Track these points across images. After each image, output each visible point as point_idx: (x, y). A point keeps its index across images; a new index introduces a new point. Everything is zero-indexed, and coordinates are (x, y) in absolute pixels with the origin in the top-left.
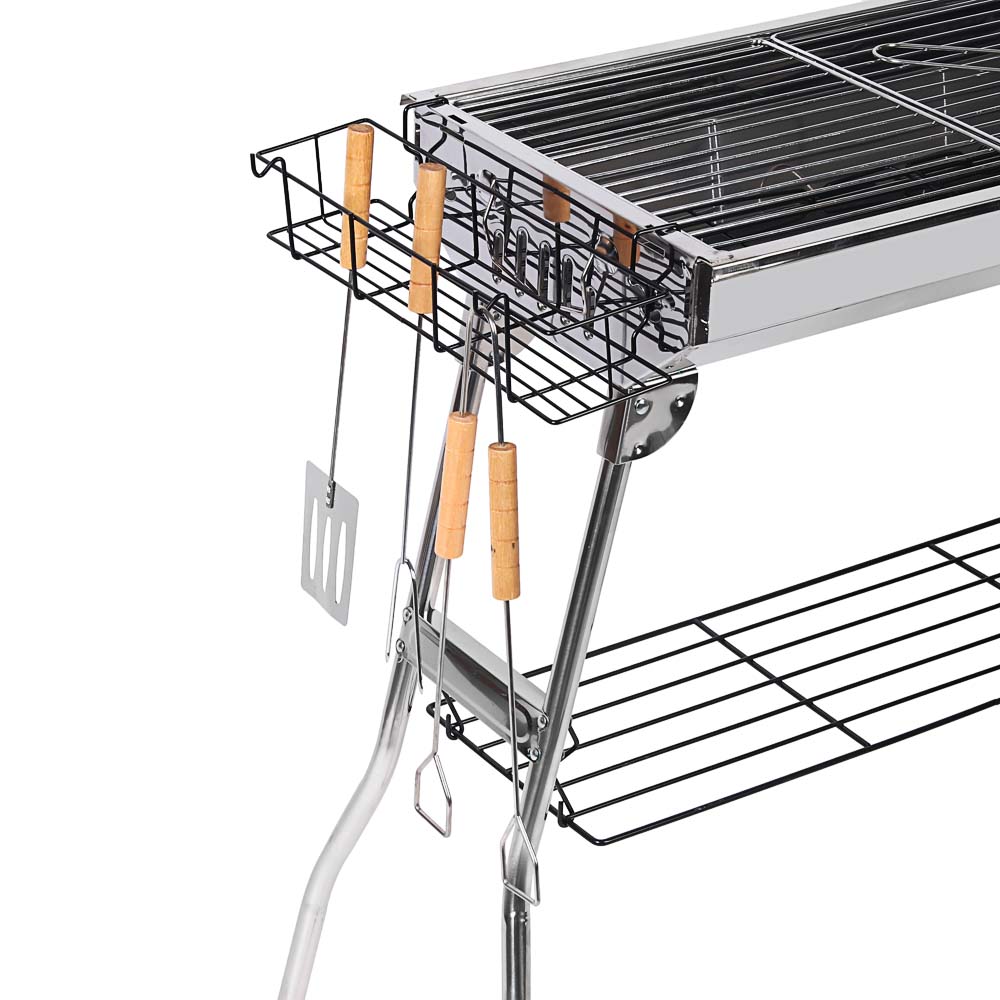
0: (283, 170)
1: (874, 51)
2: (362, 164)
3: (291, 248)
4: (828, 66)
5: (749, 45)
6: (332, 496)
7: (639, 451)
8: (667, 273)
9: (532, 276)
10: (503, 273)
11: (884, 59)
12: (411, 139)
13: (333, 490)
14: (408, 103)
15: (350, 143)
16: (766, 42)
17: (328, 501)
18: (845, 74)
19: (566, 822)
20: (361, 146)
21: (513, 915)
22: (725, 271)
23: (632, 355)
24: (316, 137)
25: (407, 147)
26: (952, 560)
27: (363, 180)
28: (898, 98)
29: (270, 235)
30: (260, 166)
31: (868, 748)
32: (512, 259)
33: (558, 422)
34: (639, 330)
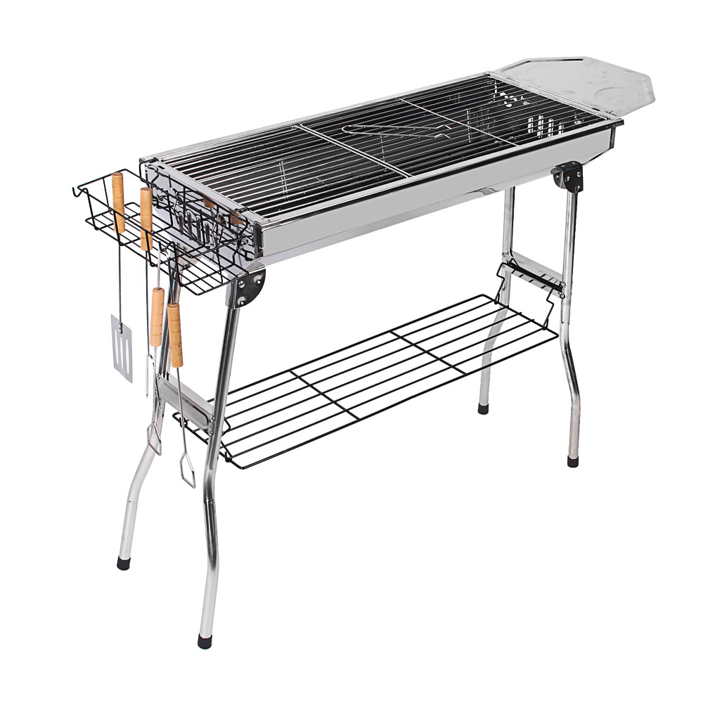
0: (87, 193)
1: (342, 129)
2: (118, 190)
3: (94, 225)
4: (322, 136)
5: (291, 129)
6: (121, 329)
7: (242, 303)
8: (245, 228)
9: (194, 230)
10: (184, 232)
11: (346, 132)
12: (144, 177)
13: (122, 326)
14: (141, 161)
15: (113, 181)
16: (298, 127)
17: (120, 331)
18: (329, 139)
19: (228, 460)
20: (117, 181)
21: (207, 501)
22: (266, 227)
23: (233, 264)
24: (103, 178)
25: (142, 180)
26: (399, 337)
27: (120, 195)
28: (350, 148)
29: (86, 221)
30: (77, 192)
31: (359, 420)
32: (187, 225)
33: (199, 294)
34: (236, 252)
